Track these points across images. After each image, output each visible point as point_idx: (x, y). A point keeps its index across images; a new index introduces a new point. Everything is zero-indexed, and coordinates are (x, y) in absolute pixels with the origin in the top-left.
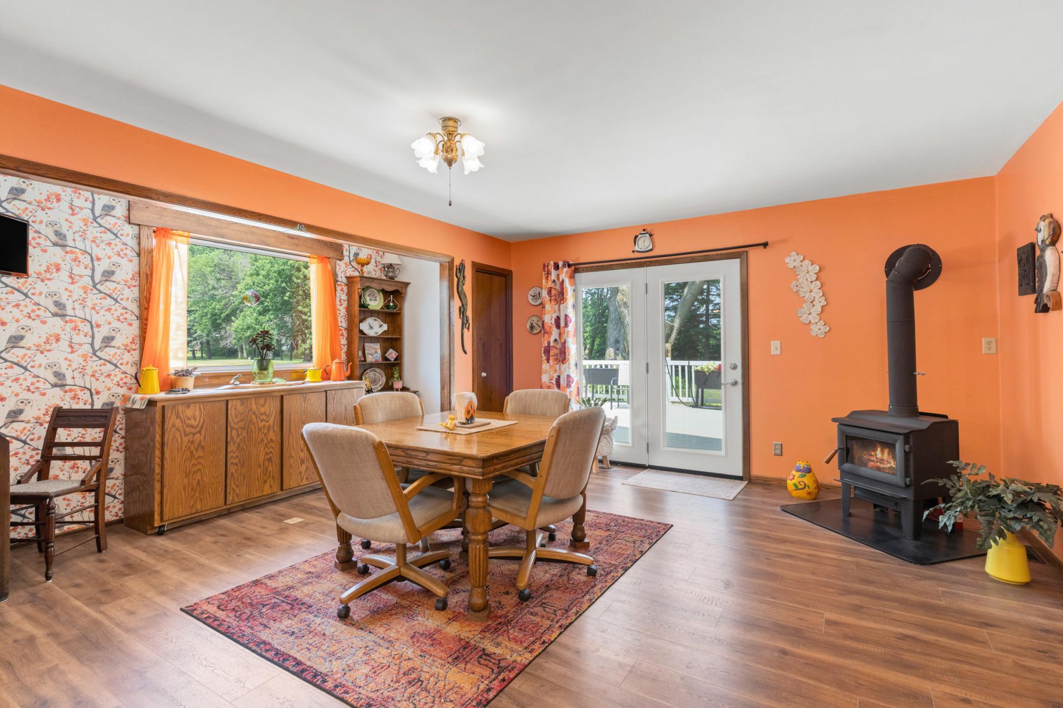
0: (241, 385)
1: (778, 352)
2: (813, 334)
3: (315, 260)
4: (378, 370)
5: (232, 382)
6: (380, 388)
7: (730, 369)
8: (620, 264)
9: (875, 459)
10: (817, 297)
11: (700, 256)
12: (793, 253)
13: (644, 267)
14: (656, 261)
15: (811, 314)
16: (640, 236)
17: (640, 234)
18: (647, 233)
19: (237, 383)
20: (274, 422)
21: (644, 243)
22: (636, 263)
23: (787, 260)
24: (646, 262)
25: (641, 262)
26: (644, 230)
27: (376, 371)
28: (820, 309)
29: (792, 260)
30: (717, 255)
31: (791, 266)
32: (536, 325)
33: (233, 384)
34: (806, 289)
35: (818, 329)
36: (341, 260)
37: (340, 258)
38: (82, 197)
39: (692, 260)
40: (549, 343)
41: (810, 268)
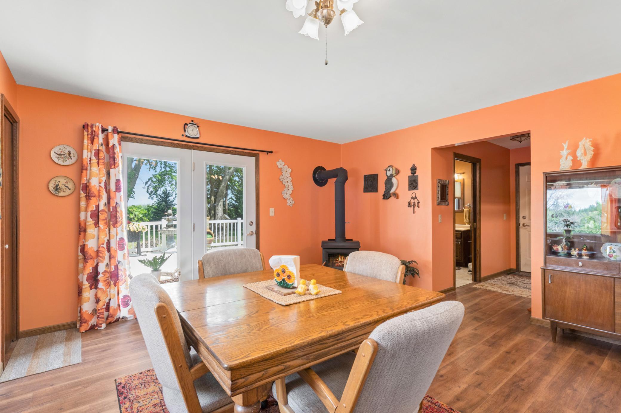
1: (273, 215)
2: (288, 205)
7: (249, 225)
8: (172, 143)
9: (338, 262)
10: (290, 185)
11: (232, 151)
12: (280, 160)
13: (191, 149)
14: (202, 147)
15: (287, 193)
16: (189, 125)
17: (190, 123)
18: (195, 124)
21: (192, 131)
22: (185, 145)
23: (278, 163)
24: (194, 146)
25: (190, 145)
26: (192, 121)
28: (291, 192)
29: (280, 164)
30: (243, 152)
31: (279, 167)
32: (63, 187)
34: (286, 181)
35: (290, 202)
39: (228, 152)
40: (98, 207)
41: (288, 170)
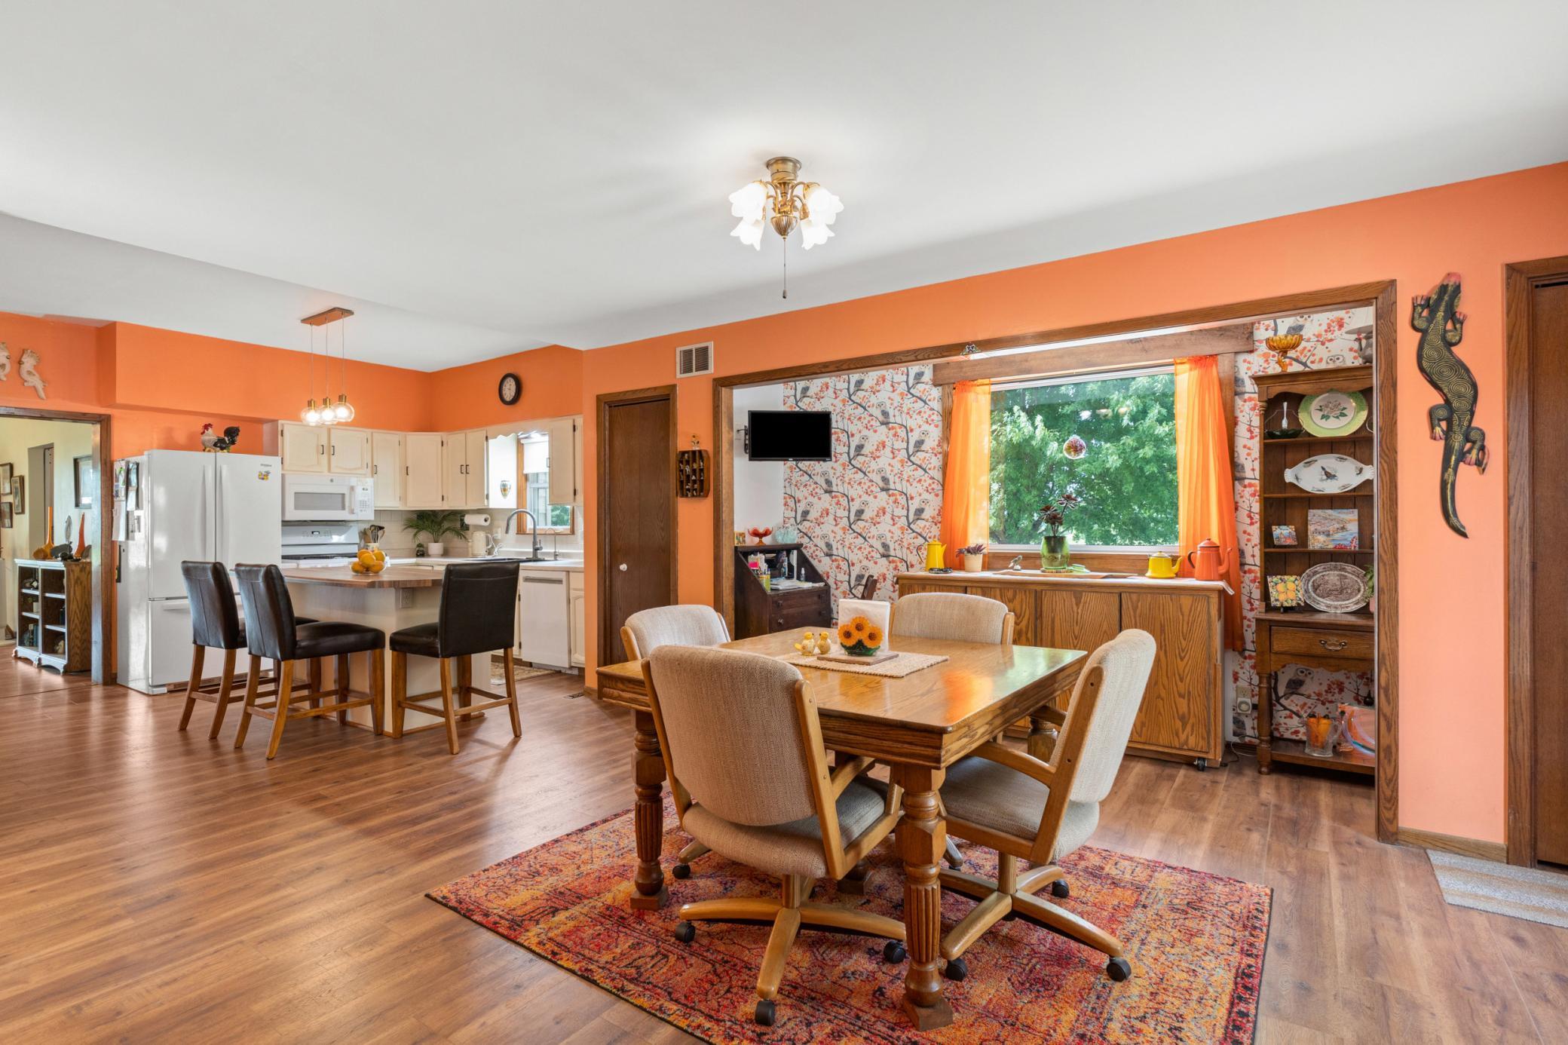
0: (1023, 571)
3: (1187, 366)
4: (1350, 568)
5: (1012, 565)
6: (1354, 608)
19: (1018, 567)
20: (1027, 627)
27: (1343, 569)
33: (1012, 568)
36: (1251, 352)
37: (1249, 348)
38: (895, 375)
